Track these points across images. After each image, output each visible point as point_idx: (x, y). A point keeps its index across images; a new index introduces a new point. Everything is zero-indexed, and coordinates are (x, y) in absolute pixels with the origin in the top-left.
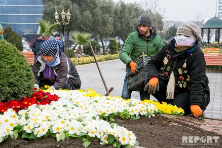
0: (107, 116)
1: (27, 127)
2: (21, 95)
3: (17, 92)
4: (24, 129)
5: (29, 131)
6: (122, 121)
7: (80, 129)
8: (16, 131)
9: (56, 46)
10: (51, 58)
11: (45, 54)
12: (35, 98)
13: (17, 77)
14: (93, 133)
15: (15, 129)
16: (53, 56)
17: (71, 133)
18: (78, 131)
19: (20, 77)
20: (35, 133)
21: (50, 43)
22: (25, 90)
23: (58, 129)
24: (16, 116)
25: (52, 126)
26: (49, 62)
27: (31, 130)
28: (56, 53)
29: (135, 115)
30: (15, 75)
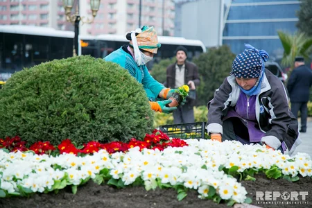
0: (242, 171)
1: (114, 171)
2: (127, 136)
3: (120, 131)
4: (111, 174)
5: (116, 177)
6: (266, 181)
7: (177, 177)
8: (102, 175)
9: (259, 61)
10: (252, 82)
11: (242, 75)
12: (148, 141)
13: (123, 111)
14: (190, 183)
15: (101, 172)
16: (256, 78)
17: (164, 181)
18: (173, 179)
19: (127, 112)
20: (123, 180)
21: (249, 57)
22: (132, 129)
23: (150, 175)
24: (108, 158)
25: (143, 171)
26: (248, 88)
27: (119, 175)
28: (259, 72)
29: (291, 175)
30: (120, 109)
